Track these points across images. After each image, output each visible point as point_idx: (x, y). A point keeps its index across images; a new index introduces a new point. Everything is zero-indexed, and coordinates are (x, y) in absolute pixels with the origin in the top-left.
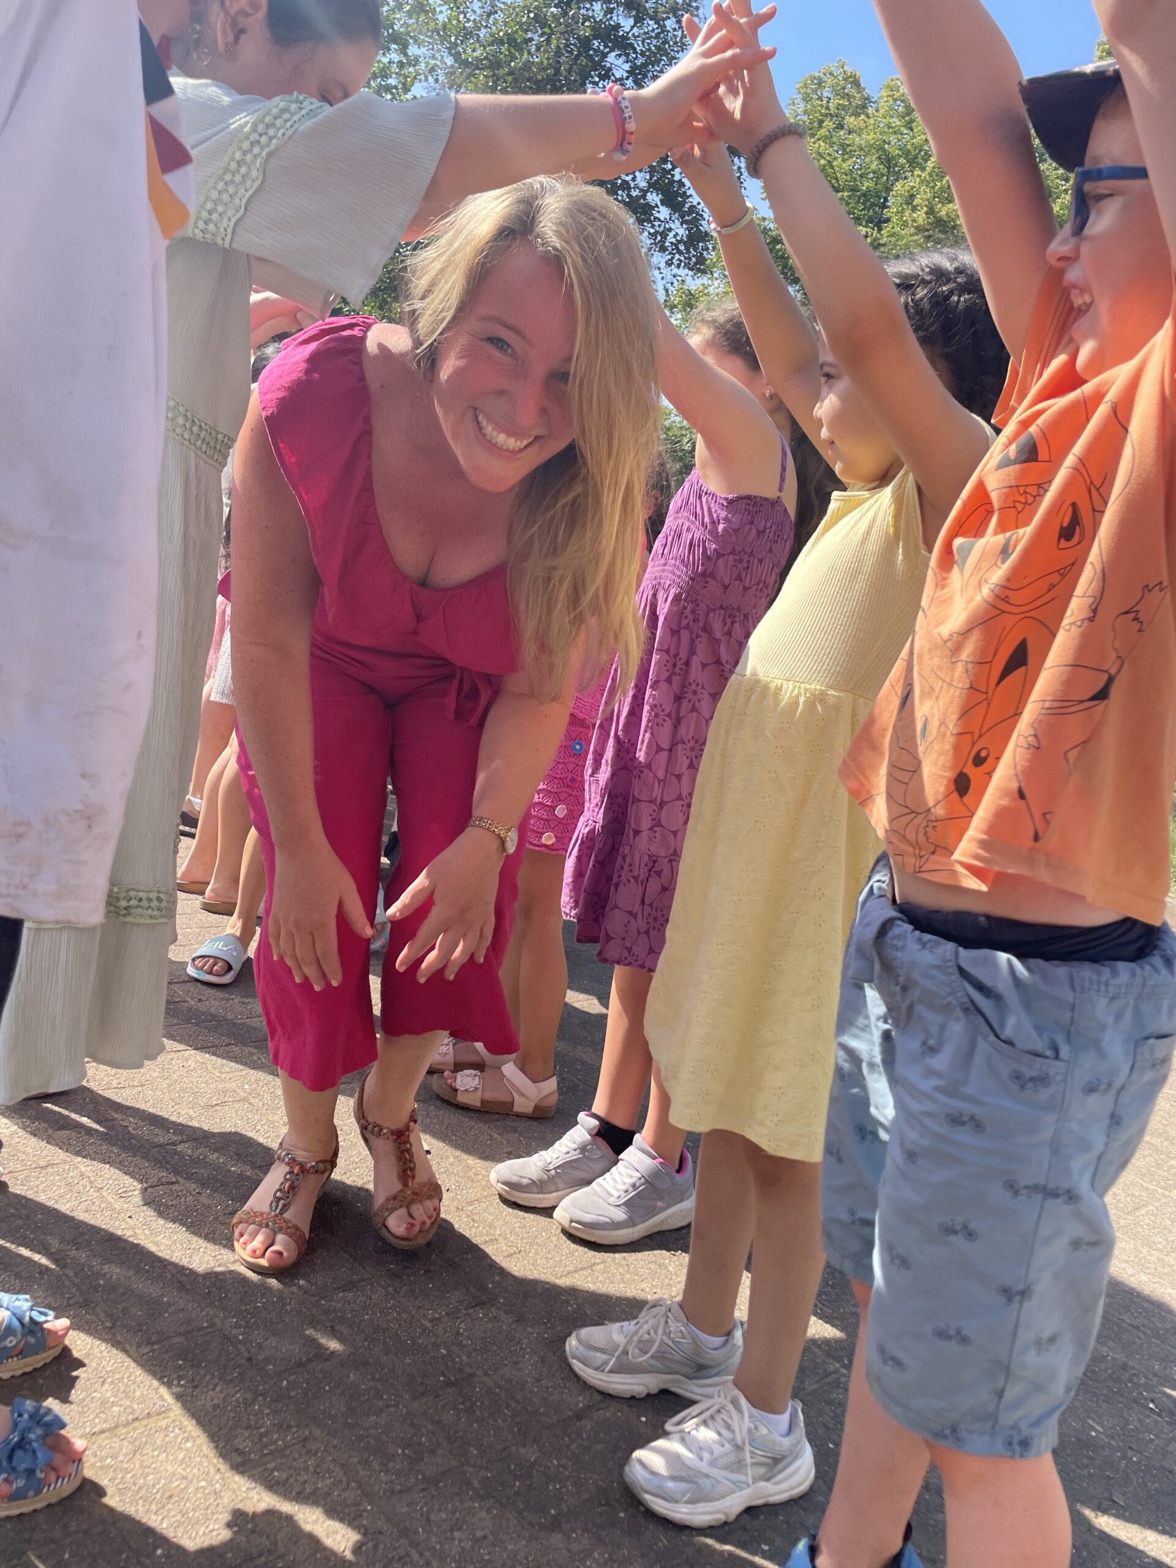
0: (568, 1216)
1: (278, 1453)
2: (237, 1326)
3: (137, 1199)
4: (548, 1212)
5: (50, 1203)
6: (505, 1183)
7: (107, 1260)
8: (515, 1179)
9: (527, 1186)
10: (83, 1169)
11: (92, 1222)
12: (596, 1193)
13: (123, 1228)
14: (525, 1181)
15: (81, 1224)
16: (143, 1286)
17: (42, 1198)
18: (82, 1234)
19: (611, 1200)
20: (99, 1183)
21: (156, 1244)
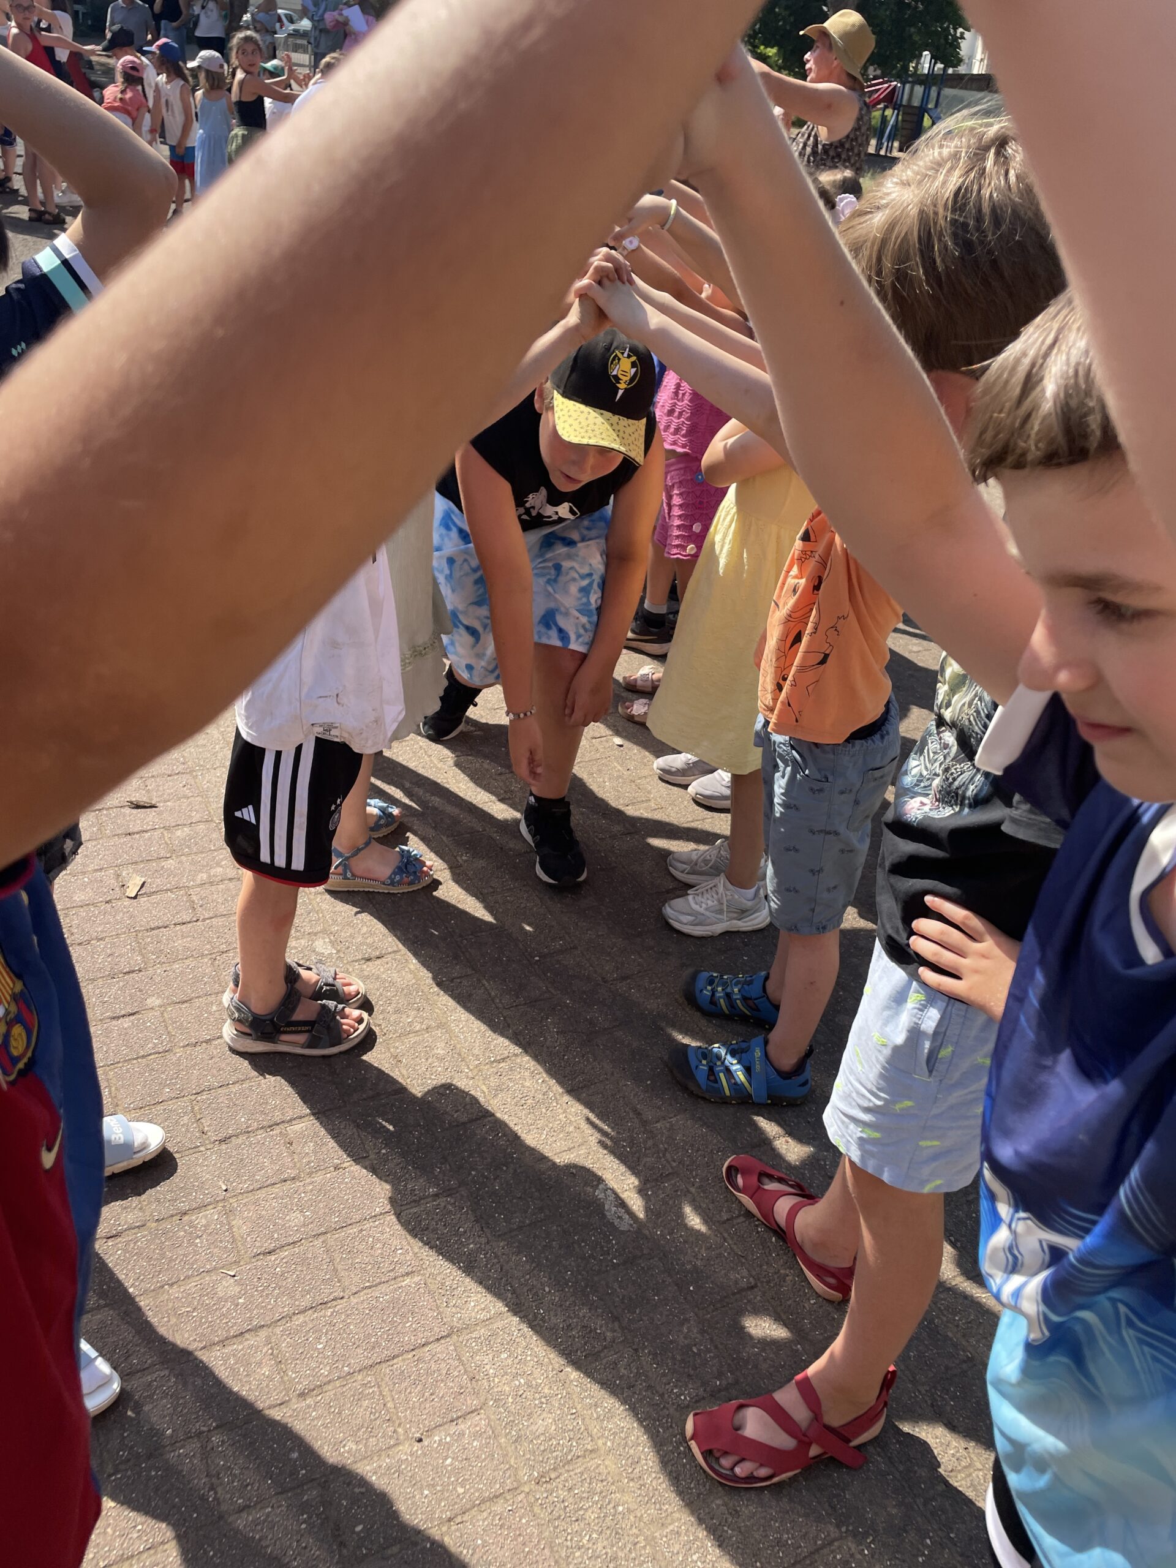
0: (694, 791)
1: (510, 890)
2: (497, 832)
3: (451, 762)
4: (685, 787)
5: (404, 763)
6: (661, 770)
7: (433, 794)
8: (667, 768)
9: (675, 772)
10: (421, 744)
11: (426, 775)
12: (715, 778)
13: (440, 779)
14: (674, 769)
15: (419, 775)
16: (450, 809)
17: (400, 760)
18: (421, 780)
19: (724, 783)
20: (430, 753)
21: (458, 788)
